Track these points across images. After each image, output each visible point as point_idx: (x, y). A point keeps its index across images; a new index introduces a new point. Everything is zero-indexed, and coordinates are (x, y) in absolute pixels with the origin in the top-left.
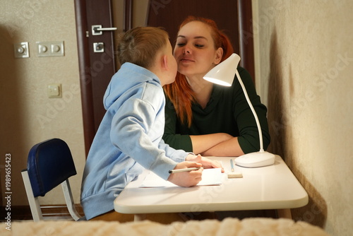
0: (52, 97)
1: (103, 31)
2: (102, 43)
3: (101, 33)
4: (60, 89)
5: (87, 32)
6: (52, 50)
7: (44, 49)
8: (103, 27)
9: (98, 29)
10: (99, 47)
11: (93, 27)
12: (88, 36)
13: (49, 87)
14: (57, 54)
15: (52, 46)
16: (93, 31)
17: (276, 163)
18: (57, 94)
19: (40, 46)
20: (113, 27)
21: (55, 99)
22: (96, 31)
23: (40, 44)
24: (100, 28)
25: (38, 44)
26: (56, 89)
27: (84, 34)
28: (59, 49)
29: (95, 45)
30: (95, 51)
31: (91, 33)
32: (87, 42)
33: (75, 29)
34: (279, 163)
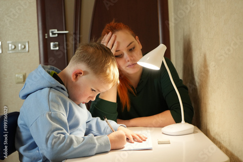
0: (19, 83)
1: (58, 34)
2: (57, 43)
3: (56, 35)
4: (24, 77)
5: (46, 35)
6: (20, 48)
7: (13, 47)
8: (58, 31)
9: (54, 32)
10: (55, 46)
11: (51, 31)
12: (46, 37)
13: (17, 75)
14: (23, 51)
15: (20, 45)
16: (51, 34)
17: (194, 132)
18: (23, 80)
19: (10, 45)
20: (66, 30)
21: (21, 85)
22: (53, 34)
23: (11, 43)
24: (56, 31)
25: (9, 44)
26: (21, 77)
27: (44, 36)
28: (25, 47)
29: (52, 44)
30: (52, 48)
31: (49, 35)
32: (46, 42)
33: (37, 32)
34: (197, 132)
